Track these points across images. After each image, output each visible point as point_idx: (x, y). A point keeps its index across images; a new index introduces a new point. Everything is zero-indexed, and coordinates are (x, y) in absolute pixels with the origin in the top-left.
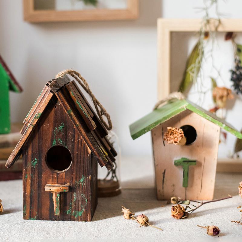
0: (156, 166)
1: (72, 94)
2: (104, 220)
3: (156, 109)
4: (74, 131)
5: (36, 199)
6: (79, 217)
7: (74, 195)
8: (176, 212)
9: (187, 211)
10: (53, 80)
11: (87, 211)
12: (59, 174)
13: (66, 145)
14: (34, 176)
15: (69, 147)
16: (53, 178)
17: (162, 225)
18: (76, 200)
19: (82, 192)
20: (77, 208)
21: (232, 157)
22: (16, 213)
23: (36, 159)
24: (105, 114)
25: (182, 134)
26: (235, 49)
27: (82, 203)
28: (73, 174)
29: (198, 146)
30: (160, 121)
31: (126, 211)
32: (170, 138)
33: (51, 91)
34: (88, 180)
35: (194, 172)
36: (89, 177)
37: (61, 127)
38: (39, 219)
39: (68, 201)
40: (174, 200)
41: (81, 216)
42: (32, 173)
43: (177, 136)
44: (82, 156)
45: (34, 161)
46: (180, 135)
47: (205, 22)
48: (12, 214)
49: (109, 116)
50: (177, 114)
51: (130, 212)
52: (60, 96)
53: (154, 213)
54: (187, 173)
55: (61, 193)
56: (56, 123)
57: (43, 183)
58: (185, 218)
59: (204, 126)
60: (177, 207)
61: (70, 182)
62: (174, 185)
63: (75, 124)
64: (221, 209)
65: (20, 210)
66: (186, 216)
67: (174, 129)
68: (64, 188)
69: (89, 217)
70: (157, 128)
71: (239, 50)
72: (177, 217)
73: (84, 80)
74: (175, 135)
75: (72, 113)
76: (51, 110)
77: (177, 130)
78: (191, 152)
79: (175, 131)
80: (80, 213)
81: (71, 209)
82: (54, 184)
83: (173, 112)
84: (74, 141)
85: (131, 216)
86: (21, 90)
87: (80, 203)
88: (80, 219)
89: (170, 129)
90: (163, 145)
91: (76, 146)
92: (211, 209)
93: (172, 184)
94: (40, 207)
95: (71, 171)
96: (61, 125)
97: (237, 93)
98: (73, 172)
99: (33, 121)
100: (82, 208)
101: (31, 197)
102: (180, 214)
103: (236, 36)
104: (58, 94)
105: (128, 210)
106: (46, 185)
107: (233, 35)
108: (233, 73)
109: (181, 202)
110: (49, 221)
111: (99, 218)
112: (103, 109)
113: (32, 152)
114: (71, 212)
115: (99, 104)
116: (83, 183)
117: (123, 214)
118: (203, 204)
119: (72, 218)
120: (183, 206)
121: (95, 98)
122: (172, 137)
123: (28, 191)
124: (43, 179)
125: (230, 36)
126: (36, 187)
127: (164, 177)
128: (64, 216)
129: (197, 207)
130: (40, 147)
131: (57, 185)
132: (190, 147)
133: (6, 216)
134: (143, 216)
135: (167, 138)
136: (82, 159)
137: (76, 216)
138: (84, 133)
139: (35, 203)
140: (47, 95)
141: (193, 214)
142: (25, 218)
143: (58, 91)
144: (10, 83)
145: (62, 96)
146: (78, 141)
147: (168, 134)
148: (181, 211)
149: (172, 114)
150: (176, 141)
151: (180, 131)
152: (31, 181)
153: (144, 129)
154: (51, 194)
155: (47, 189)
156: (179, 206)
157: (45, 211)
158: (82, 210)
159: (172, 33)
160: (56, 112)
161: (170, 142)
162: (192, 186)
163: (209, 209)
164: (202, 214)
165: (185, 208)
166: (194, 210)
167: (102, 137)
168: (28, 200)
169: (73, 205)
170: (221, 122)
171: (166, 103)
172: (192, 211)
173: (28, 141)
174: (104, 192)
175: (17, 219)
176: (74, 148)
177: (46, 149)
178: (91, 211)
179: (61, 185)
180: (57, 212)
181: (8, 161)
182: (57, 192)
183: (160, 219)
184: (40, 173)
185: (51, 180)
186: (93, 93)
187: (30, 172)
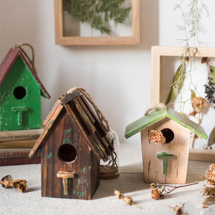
0: (144, 158)
1: (77, 106)
2: (101, 199)
3: (146, 114)
4: (79, 134)
5: (50, 182)
6: (82, 196)
7: (79, 180)
8: (154, 195)
9: (163, 193)
10: (63, 96)
11: (88, 192)
12: (67, 164)
13: (73, 144)
14: (50, 166)
15: (75, 145)
16: (63, 167)
17: (142, 205)
18: (80, 184)
19: (85, 179)
20: (80, 189)
21: (207, 149)
22: (38, 191)
23: (50, 153)
24: (105, 120)
25: (161, 136)
26: (209, 69)
27: (84, 186)
28: (77, 165)
29: (175, 144)
30: (146, 125)
31: (117, 193)
32: (153, 138)
33: (62, 104)
34: (88, 170)
35: (171, 163)
36: (89, 168)
37: (69, 131)
38: (52, 197)
39: (74, 184)
40: (153, 185)
41: (84, 196)
42: (47, 163)
43: (158, 138)
44: (85, 152)
45: (49, 155)
46: (160, 137)
47: (186, 49)
48: (34, 192)
49: (107, 122)
50: (159, 120)
51: (120, 194)
52: (68, 108)
53: (139, 194)
54: (166, 164)
55: (68, 179)
56: (66, 127)
57: (56, 171)
58: (161, 199)
59: (179, 130)
60: (155, 191)
61: (76, 171)
62: (156, 172)
63: (79, 129)
64: (190, 192)
65: (40, 190)
66: (162, 198)
67: (156, 131)
68: (71, 175)
69: (90, 197)
70: (144, 130)
71: (212, 71)
72: (155, 198)
73: (89, 95)
74: (156, 137)
75: (77, 121)
76: (62, 118)
77: (158, 133)
78: (170, 148)
79: (156, 133)
80: (83, 194)
81: (76, 190)
82: (64, 171)
83: (156, 119)
84: (79, 141)
85: (121, 197)
86: (49, 97)
87: (83, 186)
88: (82, 198)
89: (153, 132)
90: (149, 143)
91: (80, 144)
92: (182, 191)
93: (155, 172)
94: (53, 188)
95: (76, 163)
96: (69, 129)
97: (210, 102)
98: (77, 164)
99: (48, 126)
100: (84, 190)
101: (47, 181)
102: (157, 196)
103: (209, 60)
104: (67, 106)
105: (119, 192)
106: (58, 172)
107: (208, 60)
108: (207, 87)
109: (159, 187)
110: (60, 199)
111: (98, 197)
112: (103, 116)
113: (48, 148)
114: (76, 193)
115: (100, 113)
116: (85, 171)
117: (115, 195)
118: (176, 188)
119: (77, 196)
120: (160, 190)
121: (97, 108)
122: (154, 138)
123: (45, 176)
124: (56, 168)
125: (205, 60)
126: (50, 174)
127: (149, 166)
128: (71, 195)
129: (171, 190)
130: (54, 145)
131: (66, 172)
132: (168, 144)
133: (30, 193)
134: (129, 197)
135: (151, 138)
136: (84, 155)
137: (80, 196)
138: (85, 135)
139: (50, 185)
140: (59, 107)
141: (168, 195)
142: (42, 196)
143: (66, 104)
144: (41, 91)
145: (69, 108)
146: (82, 141)
147: (152, 135)
148: (158, 194)
149: (155, 120)
150: (157, 141)
151: (160, 133)
152: (47, 169)
153: (135, 131)
154: (61, 179)
155: (58, 175)
156: (157, 190)
157: (57, 191)
158: (84, 191)
159: (161, 57)
160: (65, 119)
161: (153, 141)
162: (170, 173)
163: (181, 191)
164: (175, 195)
165: (161, 191)
166: (169, 193)
167: (102, 137)
168: (45, 183)
169: (78, 188)
170: (191, 127)
171: (154, 110)
172: (167, 194)
173: (45, 140)
174: (106, 175)
175: (37, 196)
176: (78, 146)
177: (58, 146)
178: (91, 193)
179: (69, 173)
180: (66, 193)
181: (30, 154)
182: (65, 178)
183: (143, 199)
184: (54, 164)
185: (61, 169)
186: (96, 105)
187: (46, 162)
